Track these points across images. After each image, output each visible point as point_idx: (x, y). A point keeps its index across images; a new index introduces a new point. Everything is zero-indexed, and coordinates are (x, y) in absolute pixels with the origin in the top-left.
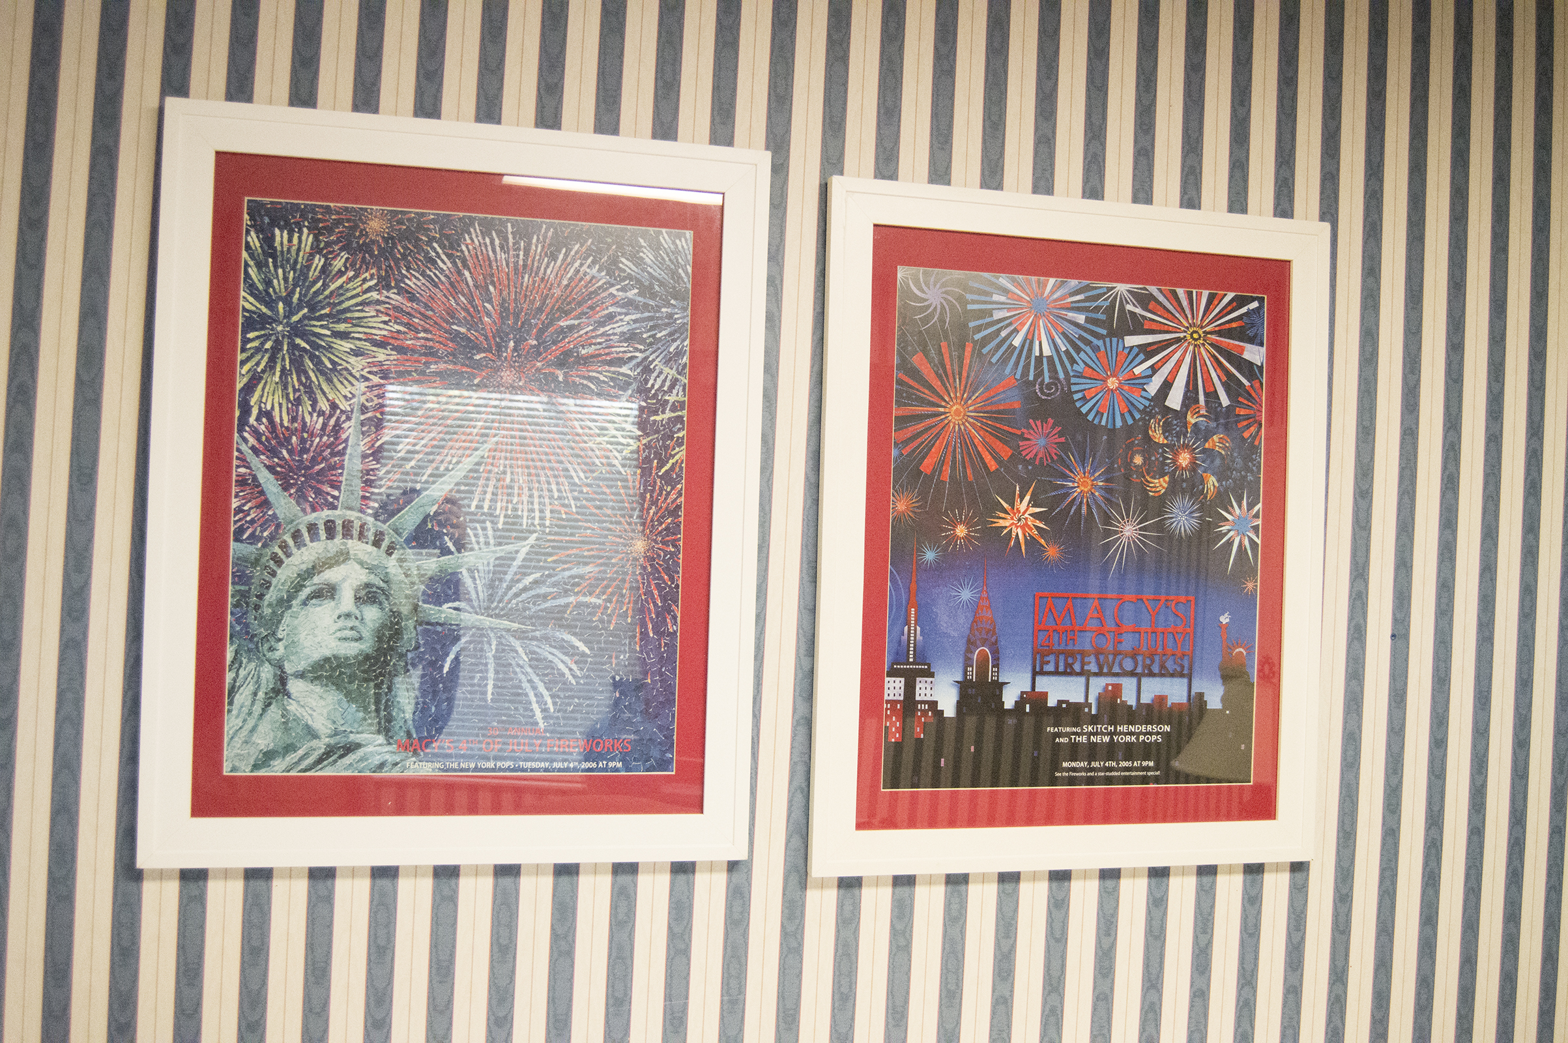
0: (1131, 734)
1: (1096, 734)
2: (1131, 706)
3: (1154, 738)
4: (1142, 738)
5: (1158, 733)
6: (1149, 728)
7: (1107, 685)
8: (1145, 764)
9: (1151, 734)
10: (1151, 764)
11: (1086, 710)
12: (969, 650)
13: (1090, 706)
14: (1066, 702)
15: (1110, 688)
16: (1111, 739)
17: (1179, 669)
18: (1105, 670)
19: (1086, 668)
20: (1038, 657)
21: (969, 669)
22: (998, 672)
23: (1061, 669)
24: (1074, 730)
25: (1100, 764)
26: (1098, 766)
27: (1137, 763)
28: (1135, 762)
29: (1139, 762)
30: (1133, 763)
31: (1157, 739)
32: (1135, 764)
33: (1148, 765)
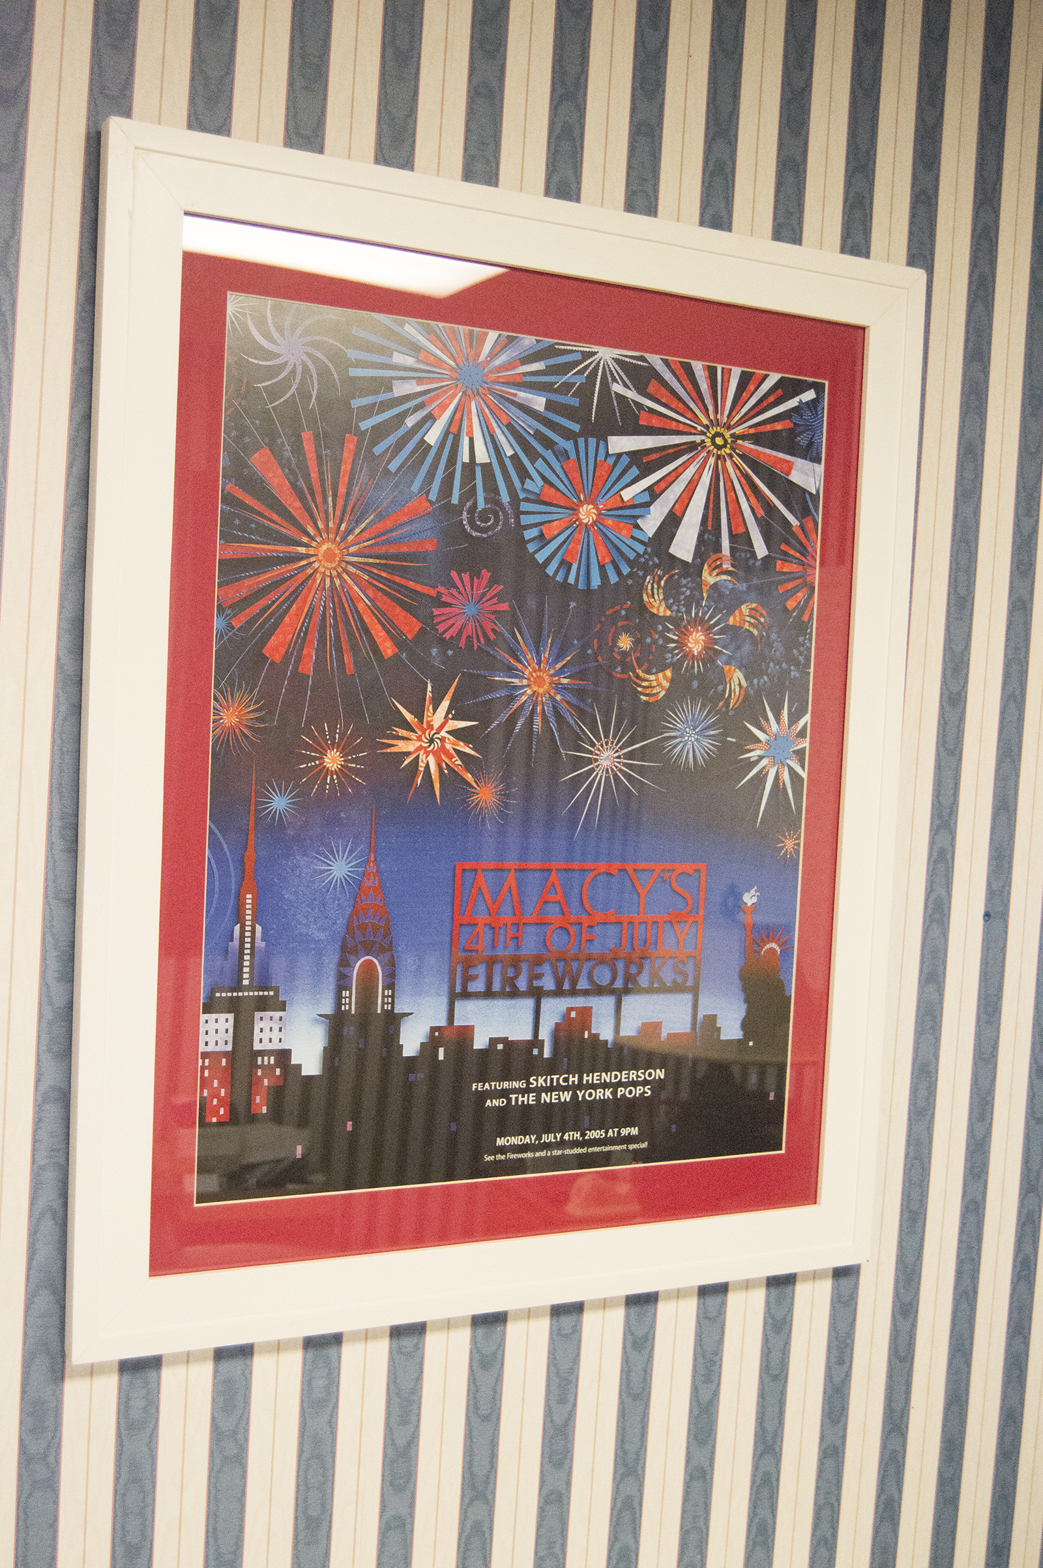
0: (605, 1086)
1: (550, 1089)
2: (606, 1041)
3: (639, 1090)
4: (621, 1091)
5: (645, 1083)
6: (633, 1075)
7: (570, 1010)
8: (625, 1132)
9: (634, 1084)
10: (635, 1131)
11: (535, 1052)
12: (344, 964)
13: (540, 1044)
14: (504, 1040)
15: (573, 1014)
16: (575, 1096)
17: (680, 980)
18: (566, 986)
19: (536, 983)
20: (459, 969)
21: (345, 993)
22: (393, 997)
23: (496, 987)
24: (516, 1084)
25: (555, 1137)
26: (553, 1140)
27: (614, 1132)
28: (611, 1130)
29: (616, 1130)
30: (606, 1133)
31: (645, 1092)
32: (610, 1133)
33: (629, 1133)
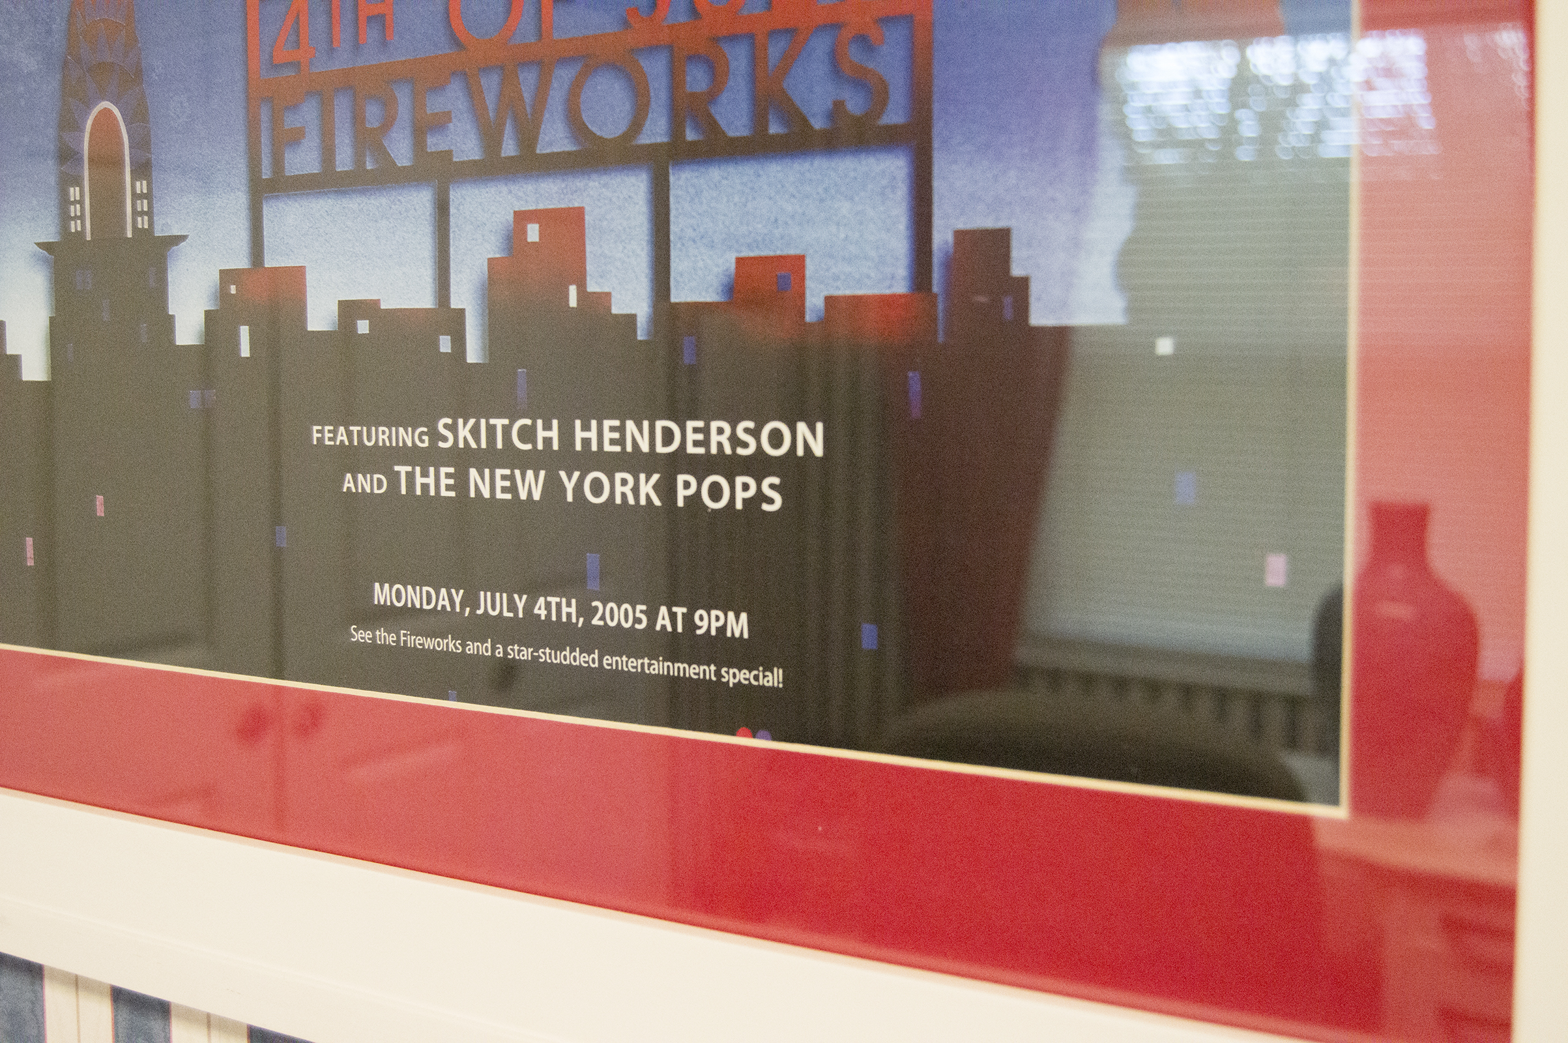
0: (637, 462)
1: (488, 459)
2: (631, 319)
3: (743, 489)
4: (685, 486)
5: (758, 466)
6: (720, 435)
7: (522, 218)
8: (708, 621)
9: (731, 466)
10: (738, 626)
11: (445, 344)
12: (69, 123)
13: (455, 322)
14: (367, 308)
15: (533, 233)
16: (553, 487)
17: (855, 104)
18: (509, 148)
19: (434, 143)
20: (265, 115)
21: (75, 193)
22: (148, 196)
23: (344, 160)
24: (406, 437)
25: (512, 607)
26: (506, 614)
27: (673, 616)
28: (663, 610)
29: (680, 611)
30: (652, 615)
31: (761, 497)
32: (663, 620)
33: (722, 630)
